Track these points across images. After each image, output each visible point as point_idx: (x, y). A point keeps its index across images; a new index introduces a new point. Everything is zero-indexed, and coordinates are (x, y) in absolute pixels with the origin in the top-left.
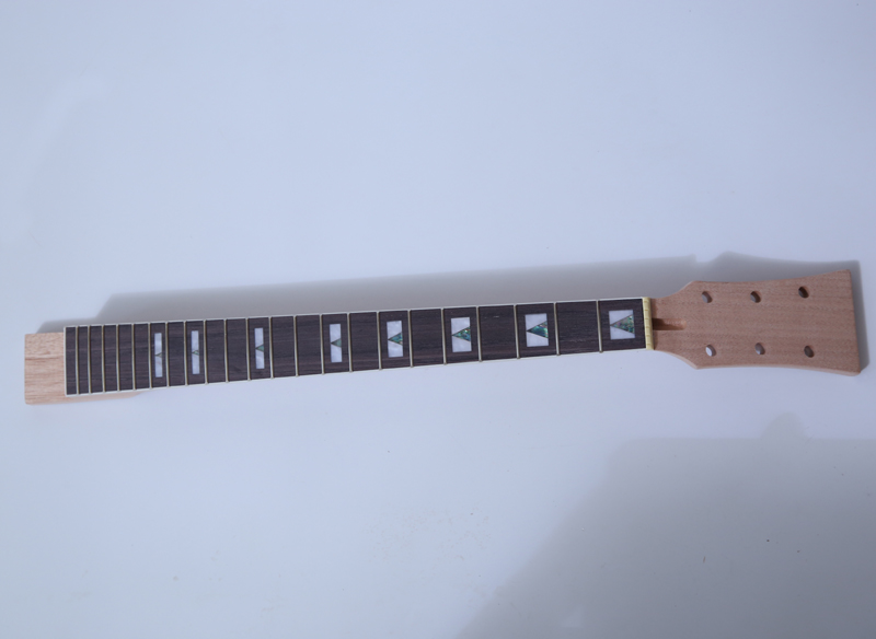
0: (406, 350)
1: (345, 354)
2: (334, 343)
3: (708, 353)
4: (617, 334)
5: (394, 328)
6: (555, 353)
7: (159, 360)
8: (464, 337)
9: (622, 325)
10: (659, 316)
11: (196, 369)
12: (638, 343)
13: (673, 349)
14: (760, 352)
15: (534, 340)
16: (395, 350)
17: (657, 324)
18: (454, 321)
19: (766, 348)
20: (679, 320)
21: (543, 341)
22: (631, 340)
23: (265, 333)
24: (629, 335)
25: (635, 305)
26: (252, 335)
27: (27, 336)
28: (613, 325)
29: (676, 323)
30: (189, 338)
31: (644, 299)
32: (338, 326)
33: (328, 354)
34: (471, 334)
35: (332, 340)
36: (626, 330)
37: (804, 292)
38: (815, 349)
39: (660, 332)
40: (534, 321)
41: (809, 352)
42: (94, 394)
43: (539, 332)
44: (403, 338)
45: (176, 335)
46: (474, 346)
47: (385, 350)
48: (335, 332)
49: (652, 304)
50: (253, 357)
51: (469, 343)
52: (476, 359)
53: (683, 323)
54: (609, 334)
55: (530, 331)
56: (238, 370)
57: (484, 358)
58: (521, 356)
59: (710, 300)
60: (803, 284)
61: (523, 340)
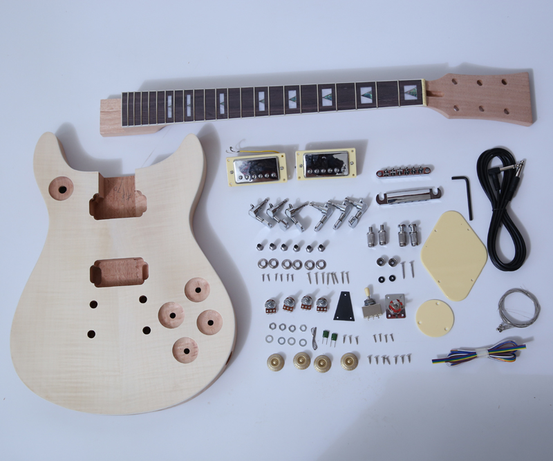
0: (298, 105)
1: (266, 106)
2: (261, 101)
3: (455, 110)
4: (408, 97)
5: (292, 94)
6: (375, 107)
7: (170, 109)
8: (328, 99)
9: (410, 93)
10: (430, 89)
11: (189, 114)
12: (419, 102)
13: (436, 106)
14: (480, 111)
15: (365, 100)
16: (293, 105)
17: (429, 94)
18: (323, 90)
19: (484, 108)
20: (440, 92)
21: (370, 101)
22: (415, 100)
23: (225, 96)
24: (414, 98)
25: (418, 83)
26: (218, 97)
27: (102, 100)
28: (406, 93)
29: (439, 94)
30: (186, 98)
31: (422, 80)
32: (263, 93)
33: (257, 106)
34: (332, 98)
35: (260, 100)
36: (413, 95)
37: (504, 82)
38: (509, 111)
39: (430, 98)
40: (364, 91)
41: (506, 111)
42: (144, 125)
43: (367, 96)
44: (297, 99)
45: (179, 96)
46: (334, 103)
47: (287, 105)
48: (262, 96)
49: (426, 83)
50: (218, 107)
51: (331, 102)
52: (335, 109)
53: (442, 94)
54: (404, 97)
55: (363, 96)
56: (210, 115)
57: (339, 109)
58: (358, 108)
59: (456, 83)
60: (504, 78)
61: (359, 100)
